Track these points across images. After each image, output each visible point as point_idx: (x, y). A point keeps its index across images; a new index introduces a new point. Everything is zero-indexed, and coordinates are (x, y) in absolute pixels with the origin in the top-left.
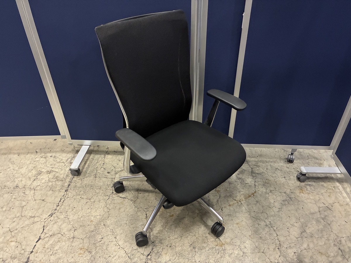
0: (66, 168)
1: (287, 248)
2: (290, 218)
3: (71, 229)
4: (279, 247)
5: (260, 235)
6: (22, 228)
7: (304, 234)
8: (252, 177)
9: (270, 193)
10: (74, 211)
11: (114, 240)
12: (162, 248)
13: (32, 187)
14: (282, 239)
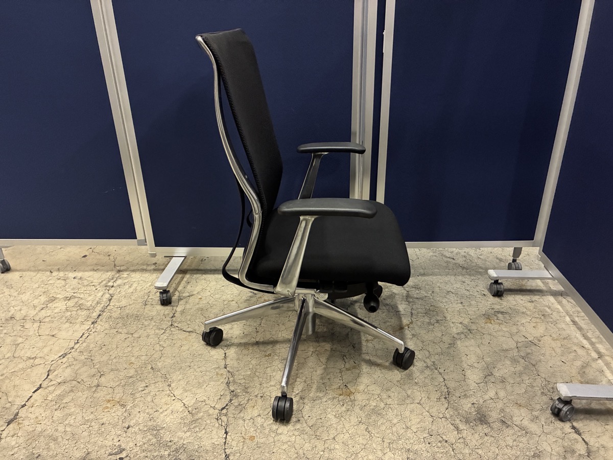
0: (98, 293)
1: (460, 397)
2: (468, 357)
3: (94, 375)
4: (447, 396)
5: (416, 380)
6: (12, 372)
7: (489, 378)
8: (408, 303)
9: (435, 324)
10: (103, 349)
11: (167, 388)
12: (246, 399)
13: (37, 318)
14: (452, 385)
